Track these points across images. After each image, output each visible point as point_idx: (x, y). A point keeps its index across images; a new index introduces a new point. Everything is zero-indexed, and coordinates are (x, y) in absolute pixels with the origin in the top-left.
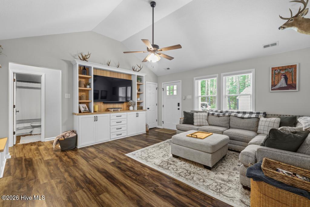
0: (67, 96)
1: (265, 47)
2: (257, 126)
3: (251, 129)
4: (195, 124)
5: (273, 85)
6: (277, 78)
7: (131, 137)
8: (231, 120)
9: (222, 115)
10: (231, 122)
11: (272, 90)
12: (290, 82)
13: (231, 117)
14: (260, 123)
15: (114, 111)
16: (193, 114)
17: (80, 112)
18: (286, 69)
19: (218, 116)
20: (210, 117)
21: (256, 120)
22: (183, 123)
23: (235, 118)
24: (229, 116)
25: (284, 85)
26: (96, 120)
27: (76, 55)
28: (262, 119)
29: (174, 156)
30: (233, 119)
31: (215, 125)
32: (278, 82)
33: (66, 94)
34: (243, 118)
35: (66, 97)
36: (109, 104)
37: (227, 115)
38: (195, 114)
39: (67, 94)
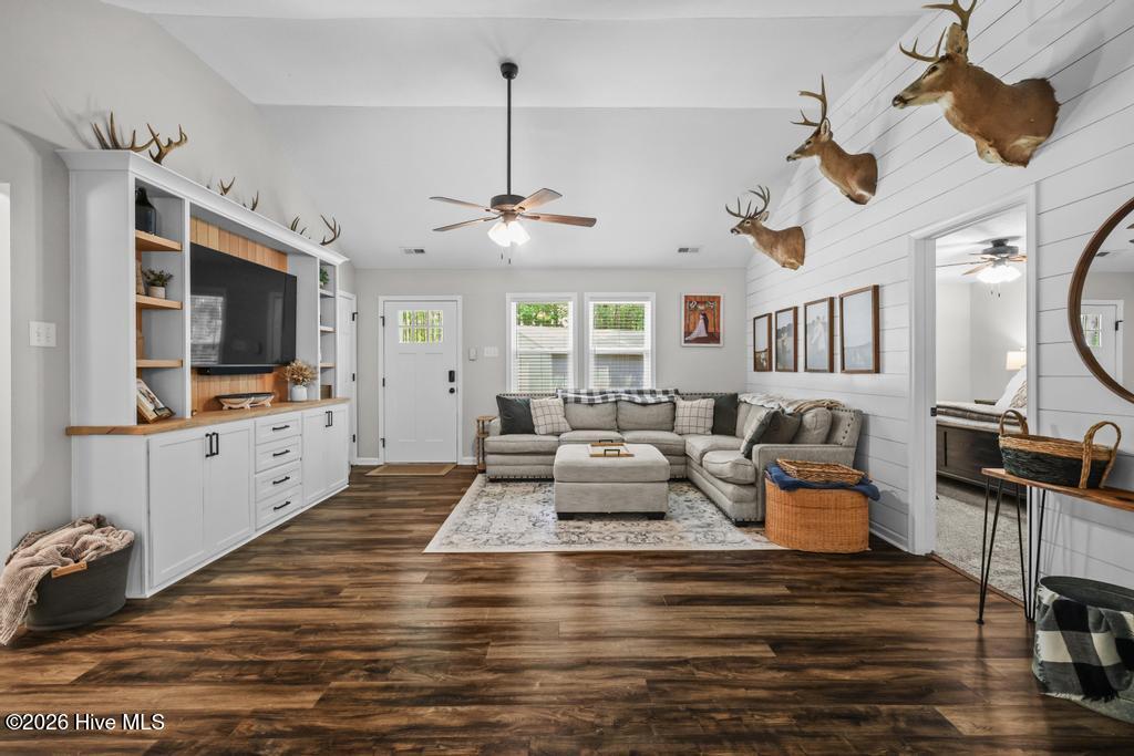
0: (40, 334)
1: (681, 250)
2: (674, 419)
3: (664, 426)
4: (540, 429)
5: (688, 333)
6: (692, 317)
7: (314, 508)
8: (621, 411)
9: (600, 401)
10: (620, 417)
11: (686, 342)
12: (711, 329)
13: (619, 404)
14: (680, 412)
15: (254, 406)
16: (528, 404)
17: (142, 419)
18: (705, 303)
19: (591, 404)
20: (573, 408)
21: (669, 406)
22: (502, 433)
23: (630, 406)
24: (616, 402)
25: (704, 334)
26: (214, 451)
27: (80, 118)
28: (681, 403)
29: (563, 516)
30: (627, 410)
31: (586, 426)
32: (695, 328)
33: (35, 326)
34: (644, 404)
35: (34, 341)
36: (217, 378)
37: (614, 399)
38: (534, 402)
39: (43, 324)
